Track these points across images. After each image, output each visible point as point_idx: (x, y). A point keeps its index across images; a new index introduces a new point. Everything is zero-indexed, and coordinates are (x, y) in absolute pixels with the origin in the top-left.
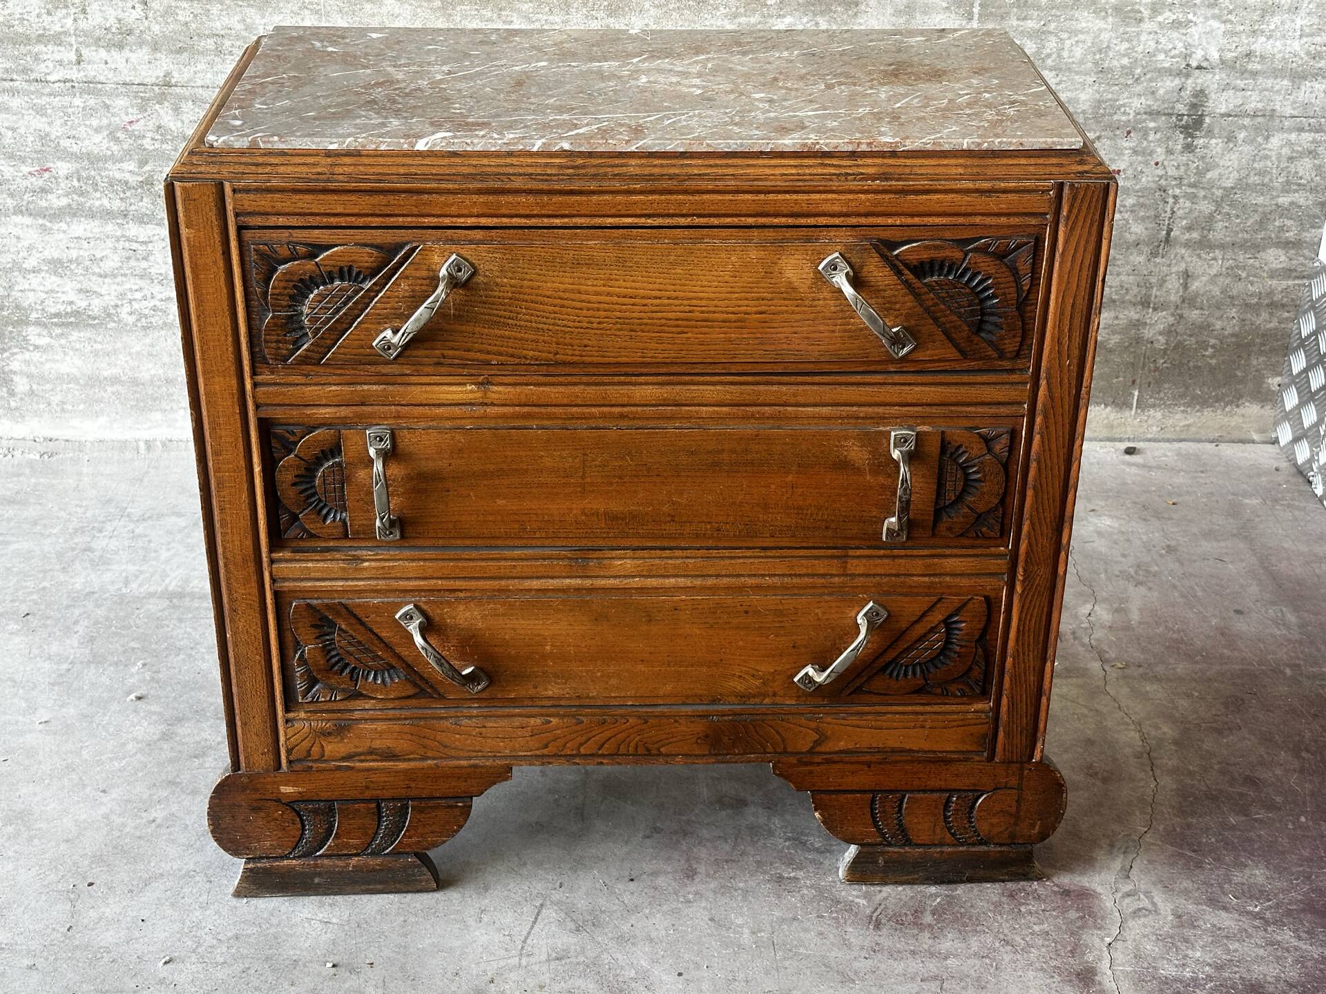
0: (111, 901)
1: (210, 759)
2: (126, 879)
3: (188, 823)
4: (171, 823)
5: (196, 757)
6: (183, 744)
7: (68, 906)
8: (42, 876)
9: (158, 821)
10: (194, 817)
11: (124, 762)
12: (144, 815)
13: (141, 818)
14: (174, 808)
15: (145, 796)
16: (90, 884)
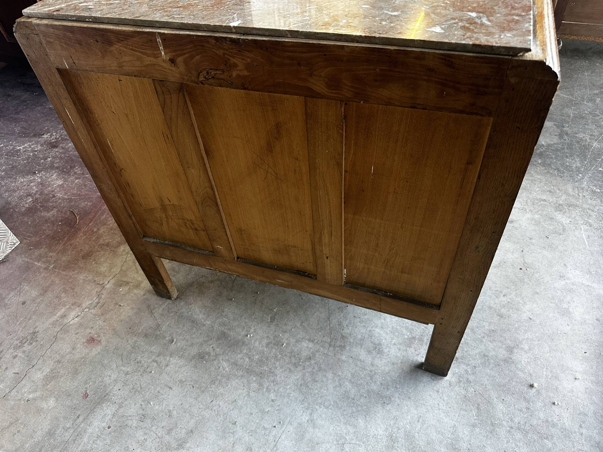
0: (511, 260)
1: (487, 327)
2: (508, 268)
3: (489, 291)
4: (496, 292)
5: (493, 331)
6: (501, 341)
7: (526, 260)
8: (541, 277)
9: (502, 295)
10: (488, 294)
11: (526, 337)
12: (509, 300)
13: (510, 299)
14: (497, 301)
15: (511, 311)
16: (521, 269)
